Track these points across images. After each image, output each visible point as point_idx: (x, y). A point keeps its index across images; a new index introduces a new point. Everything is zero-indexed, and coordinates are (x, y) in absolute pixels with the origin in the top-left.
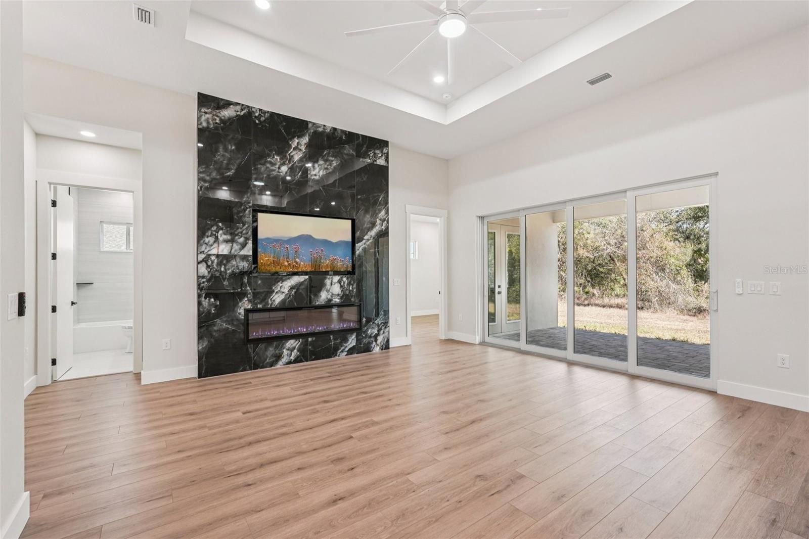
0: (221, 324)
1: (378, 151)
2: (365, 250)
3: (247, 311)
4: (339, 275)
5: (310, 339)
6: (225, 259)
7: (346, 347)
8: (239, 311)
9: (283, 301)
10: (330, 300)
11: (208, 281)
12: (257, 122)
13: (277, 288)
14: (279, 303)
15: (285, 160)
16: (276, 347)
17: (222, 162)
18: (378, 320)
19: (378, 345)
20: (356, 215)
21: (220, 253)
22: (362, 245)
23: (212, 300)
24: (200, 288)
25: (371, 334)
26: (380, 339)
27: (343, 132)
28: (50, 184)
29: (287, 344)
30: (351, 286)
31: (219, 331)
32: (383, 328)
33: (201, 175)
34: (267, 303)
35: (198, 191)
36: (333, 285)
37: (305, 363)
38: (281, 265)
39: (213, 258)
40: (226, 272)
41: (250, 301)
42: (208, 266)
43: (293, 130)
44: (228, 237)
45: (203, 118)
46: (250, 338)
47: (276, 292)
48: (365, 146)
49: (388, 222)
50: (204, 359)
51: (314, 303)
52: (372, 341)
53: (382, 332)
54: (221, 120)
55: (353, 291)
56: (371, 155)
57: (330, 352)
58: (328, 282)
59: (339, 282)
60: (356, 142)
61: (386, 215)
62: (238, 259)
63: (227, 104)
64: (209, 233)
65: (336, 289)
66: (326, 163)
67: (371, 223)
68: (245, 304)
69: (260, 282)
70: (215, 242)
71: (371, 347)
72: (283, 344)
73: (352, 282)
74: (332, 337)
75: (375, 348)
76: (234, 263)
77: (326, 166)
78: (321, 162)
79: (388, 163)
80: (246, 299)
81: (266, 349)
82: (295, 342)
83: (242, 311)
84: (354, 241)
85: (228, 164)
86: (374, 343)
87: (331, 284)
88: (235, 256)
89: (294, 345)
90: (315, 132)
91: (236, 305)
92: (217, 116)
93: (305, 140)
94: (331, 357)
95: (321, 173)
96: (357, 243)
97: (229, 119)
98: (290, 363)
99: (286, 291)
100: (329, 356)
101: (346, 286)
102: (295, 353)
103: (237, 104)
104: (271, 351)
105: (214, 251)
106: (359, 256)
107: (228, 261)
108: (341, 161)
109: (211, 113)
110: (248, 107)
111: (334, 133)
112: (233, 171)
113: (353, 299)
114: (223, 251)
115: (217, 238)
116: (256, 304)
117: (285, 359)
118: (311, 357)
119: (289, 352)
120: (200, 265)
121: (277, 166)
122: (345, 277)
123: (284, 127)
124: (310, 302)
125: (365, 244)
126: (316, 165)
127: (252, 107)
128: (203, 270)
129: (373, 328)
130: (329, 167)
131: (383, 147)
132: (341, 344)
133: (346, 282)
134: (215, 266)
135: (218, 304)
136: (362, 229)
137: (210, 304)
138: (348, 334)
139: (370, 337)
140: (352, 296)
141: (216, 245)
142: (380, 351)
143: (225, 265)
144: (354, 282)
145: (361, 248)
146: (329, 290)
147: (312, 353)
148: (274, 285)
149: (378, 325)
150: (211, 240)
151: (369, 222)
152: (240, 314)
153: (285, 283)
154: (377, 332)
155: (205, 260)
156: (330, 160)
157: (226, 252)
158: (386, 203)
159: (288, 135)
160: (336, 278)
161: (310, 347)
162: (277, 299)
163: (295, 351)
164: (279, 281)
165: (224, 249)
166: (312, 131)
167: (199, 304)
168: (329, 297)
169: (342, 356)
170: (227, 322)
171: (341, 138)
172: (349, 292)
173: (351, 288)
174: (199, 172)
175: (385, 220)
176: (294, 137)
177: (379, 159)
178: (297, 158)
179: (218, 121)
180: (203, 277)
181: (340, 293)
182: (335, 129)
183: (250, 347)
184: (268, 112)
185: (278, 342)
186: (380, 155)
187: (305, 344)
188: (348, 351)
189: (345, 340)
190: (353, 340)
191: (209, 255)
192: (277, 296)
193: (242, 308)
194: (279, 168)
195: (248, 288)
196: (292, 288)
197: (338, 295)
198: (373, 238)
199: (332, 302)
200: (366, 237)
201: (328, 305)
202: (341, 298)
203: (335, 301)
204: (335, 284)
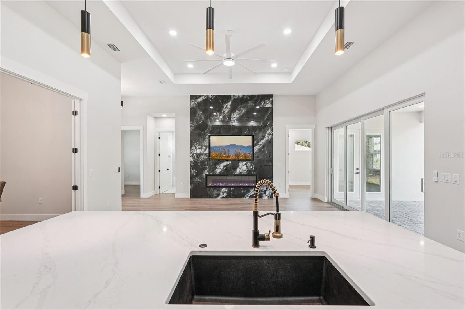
0: (197, 179)
1: (266, 101)
2: (259, 150)
3: (207, 175)
4: (246, 161)
5: (232, 189)
6: (199, 155)
7: (249, 194)
8: (204, 175)
9: (220, 172)
10: (241, 173)
11: (193, 163)
12: (210, 100)
13: (218, 167)
14: (219, 173)
15: (221, 113)
16: (218, 191)
17: (198, 119)
19: (266, 195)
20: (255, 133)
21: (197, 153)
23: (195, 170)
24: (191, 166)
25: (263, 190)
26: (267, 193)
27: (248, 95)
28: (158, 132)
29: (222, 190)
31: (197, 182)
33: (191, 125)
34: (214, 173)
35: (190, 131)
37: (230, 199)
38: (222, 156)
39: (195, 155)
40: (199, 160)
41: (207, 171)
42: (193, 158)
43: (224, 100)
44: (200, 147)
45: (192, 104)
46: (208, 186)
47: (218, 168)
48: (259, 100)
49: (272, 135)
50: (192, 192)
51: (234, 173)
52: (263, 193)
53: (268, 189)
54: (198, 103)
55: (253, 169)
56: (263, 103)
57: (242, 196)
58: (240, 164)
59: (246, 164)
60: (254, 99)
61: (272, 132)
62: (203, 155)
63: (200, 96)
64: (193, 146)
65: (245, 168)
66: (239, 112)
67: (263, 136)
68: (206, 173)
69: (211, 164)
70: (195, 149)
71: (263, 196)
72: (220, 190)
73: (252, 165)
74: (242, 189)
75: (264, 197)
76: (202, 156)
77: (239, 113)
78: (237, 111)
79: (272, 105)
80: (206, 170)
81: (214, 191)
83: (205, 175)
84: (253, 145)
85: (200, 119)
86: (264, 194)
87: (242, 166)
88: (202, 154)
89: (225, 190)
90: (234, 99)
91: (203, 172)
92: (196, 102)
93: (230, 103)
94: (242, 198)
95: (237, 116)
96: (255, 146)
97: (200, 102)
98: (223, 198)
99: (222, 168)
100: (240, 197)
102: (225, 194)
103: (203, 95)
104: (215, 192)
105: (195, 152)
106: (256, 152)
107: (200, 156)
108: (247, 109)
109: (194, 101)
110: (207, 95)
111: (243, 97)
112: (201, 121)
113: (252, 173)
114: (198, 152)
115: (196, 147)
116: (210, 173)
117: (221, 196)
118: (232, 197)
119: (223, 193)
120: (191, 158)
121: (218, 117)
122: (249, 162)
123: (221, 100)
124: (232, 172)
125: (259, 147)
126: (235, 113)
127: (208, 95)
128: (192, 159)
129: (263, 187)
130: (241, 113)
131: (269, 98)
132: (246, 193)
133: (249, 165)
134: (195, 158)
135: (196, 172)
136: (258, 139)
137: (194, 172)
138: (250, 188)
139: (262, 191)
140: (252, 171)
141: (196, 150)
142: (267, 198)
143: (199, 157)
144: (253, 165)
145: (257, 149)
146: (241, 168)
147: (233, 195)
148: (217, 165)
150: (194, 148)
151: (261, 136)
152: (204, 176)
153: (221, 164)
154: (266, 189)
155: (192, 156)
156: (241, 110)
157: (199, 152)
158: (271, 125)
159: (222, 103)
160: (244, 163)
161: (232, 192)
162: (218, 171)
163: (225, 193)
164: (219, 164)
165: (198, 151)
166: (233, 99)
167: (191, 171)
168: (241, 171)
169: (247, 199)
170: (200, 179)
171: (247, 98)
172: (251, 169)
174: (190, 124)
175: (270, 134)
176: (225, 103)
177: (267, 104)
178: (226, 112)
179: (196, 104)
180: (192, 162)
181: (246, 169)
182: (244, 95)
183: (208, 189)
184: (214, 95)
185: (218, 189)
186: (268, 102)
187: (230, 191)
188: (250, 196)
189: (249, 191)
190: (252, 191)
191: (193, 154)
192: (218, 170)
193: (205, 174)
194: (219, 117)
195: (207, 166)
196: (224, 166)
197: (245, 170)
198: (264, 143)
199: (242, 173)
200: (260, 143)
201: (240, 175)
202: (247, 172)
203: (244, 173)
204: (244, 165)
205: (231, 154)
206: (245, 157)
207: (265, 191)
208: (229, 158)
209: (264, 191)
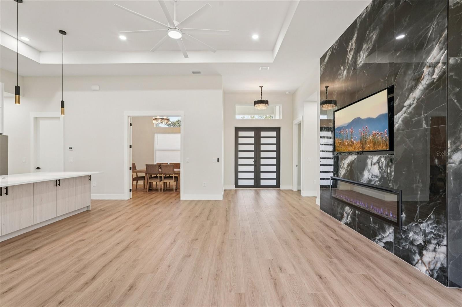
2: (406, 121)
4: (377, 155)
5: (357, 212)
7: (384, 238)
9: (344, 175)
10: (370, 181)
12: (335, 52)
13: (342, 165)
15: (345, 66)
16: (341, 209)
18: (425, 224)
19: (424, 263)
20: (395, 78)
22: (402, 115)
25: (413, 240)
26: (428, 256)
29: (346, 209)
30: (389, 168)
32: (434, 242)
36: (372, 166)
37: (354, 231)
43: (349, 38)
45: (321, 70)
47: (342, 168)
51: (360, 180)
52: (415, 252)
53: (431, 247)
55: (391, 174)
58: (369, 161)
59: (378, 162)
63: (326, 53)
65: (376, 170)
67: (414, 80)
71: (414, 260)
72: (344, 208)
73: (390, 164)
74: (371, 218)
75: (419, 265)
77: (368, 47)
81: (338, 207)
82: (349, 210)
87: (372, 165)
90: (361, 22)
92: (324, 65)
93: (355, 37)
94: (371, 239)
96: (396, 115)
97: (327, 62)
98: (347, 224)
99: (346, 166)
100: (369, 236)
101: (384, 168)
102: (349, 219)
103: (329, 49)
106: (398, 130)
113: (391, 184)
117: (345, 220)
118: (358, 228)
119: (347, 215)
122: (383, 157)
123: (345, 41)
124: (357, 178)
125: (405, 113)
126: (361, 53)
127: (333, 45)
130: (370, 45)
132: (379, 231)
133: (384, 163)
136: (402, 93)
138: (386, 224)
139: (412, 243)
140: (390, 181)
144: (392, 164)
145: (400, 119)
146: (370, 171)
148: (341, 162)
149: (425, 234)
151: (411, 79)
153: (345, 161)
156: (370, 38)
159: (346, 45)
160: (376, 158)
161: (357, 219)
162: (342, 172)
163: (350, 217)
164: (343, 159)
166: (359, 24)
168: (370, 177)
169: (380, 246)
172: (387, 176)
173: (389, 171)
176: (349, 43)
178: (350, 58)
179: (324, 68)
181: (379, 174)
185: (342, 205)
187: (355, 215)
188: (385, 244)
189: (383, 229)
190: (390, 233)
193: (330, 176)
196: (349, 165)
197: (377, 177)
198: (418, 99)
199: (372, 183)
200: (407, 103)
201: (369, 185)
202: (380, 180)
203: (375, 183)
204: (374, 164)
205: (354, 140)
206: (374, 144)
207: (422, 248)
208: (352, 149)
209: (418, 246)
